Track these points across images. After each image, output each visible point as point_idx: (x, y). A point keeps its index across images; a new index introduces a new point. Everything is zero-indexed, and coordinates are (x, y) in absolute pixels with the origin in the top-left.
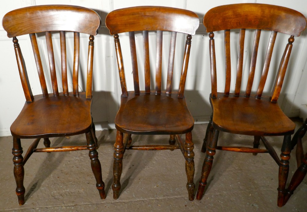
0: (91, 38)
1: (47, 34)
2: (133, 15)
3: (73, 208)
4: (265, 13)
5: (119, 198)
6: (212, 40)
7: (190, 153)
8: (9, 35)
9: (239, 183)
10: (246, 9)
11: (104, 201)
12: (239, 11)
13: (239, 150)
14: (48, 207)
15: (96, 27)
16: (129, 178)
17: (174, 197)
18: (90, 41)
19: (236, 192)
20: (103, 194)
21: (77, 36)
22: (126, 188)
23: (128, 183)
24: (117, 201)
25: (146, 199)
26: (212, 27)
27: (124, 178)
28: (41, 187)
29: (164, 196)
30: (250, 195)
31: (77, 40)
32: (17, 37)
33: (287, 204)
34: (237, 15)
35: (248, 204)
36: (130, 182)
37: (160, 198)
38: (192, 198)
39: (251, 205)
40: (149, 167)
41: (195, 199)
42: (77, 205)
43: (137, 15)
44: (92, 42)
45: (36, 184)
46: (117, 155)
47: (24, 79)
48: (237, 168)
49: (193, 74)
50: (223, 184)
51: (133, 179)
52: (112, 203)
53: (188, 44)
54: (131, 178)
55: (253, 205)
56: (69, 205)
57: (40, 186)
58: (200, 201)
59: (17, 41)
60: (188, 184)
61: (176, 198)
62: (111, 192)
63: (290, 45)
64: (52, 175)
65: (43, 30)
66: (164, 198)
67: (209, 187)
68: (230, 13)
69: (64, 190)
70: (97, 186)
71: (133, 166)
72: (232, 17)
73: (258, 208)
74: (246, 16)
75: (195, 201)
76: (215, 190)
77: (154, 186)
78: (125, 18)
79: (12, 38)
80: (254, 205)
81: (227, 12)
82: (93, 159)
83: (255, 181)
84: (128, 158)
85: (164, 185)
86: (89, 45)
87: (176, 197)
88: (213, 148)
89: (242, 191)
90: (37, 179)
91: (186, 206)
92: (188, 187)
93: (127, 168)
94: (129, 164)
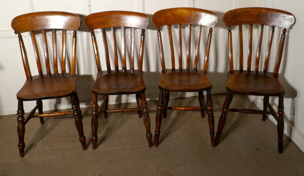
0: (74, 33)
1: (43, 31)
2: (104, 17)
3: (62, 157)
4: (193, 14)
5: (97, 149)
6: (159, 32)
7: (145, 109)
8: (16, 33)
9: (188, 135)
10: (180, 11)
11: (85, 152)
12: (175, 12)
13: (184, 108)
14: (42, 157)
15: (78, 25)
16: (106, 136)
18: (74, 35)
19: (184, 140)
20: (85, 147)
21: (64, 32)
23: (104, 139)
24: (96, 150)
25: (117, 148)
26: (159, 24)
28: (37, 146)
30: (194, 141)
31: (64, 35)
32: (22, 34)
33: (219, 145)
34: (175, 15)
35: (191, 146)
36: (106, 138)
37: (128, 147)
38: (151, 145)
39: (194, 147)
40: (121, 129)
41: (153, 146)
42: (64, 155)
43: (107, 17)
44: (75, 36)
45: (33, 144)
46: (94, 113)
47: (25, 63)
48: (188, 126)
49: (155, 60)
50: (175, 136)
51: (109, 137)
52: (91, 152)
53: (143, 35)
54: (107, 136)
56: (59, 155)
57: (35, 146)
58: (157, 147)
59: (21, 36)
60: (147, 134)
61: (140, 146)
62: (91, 145)
63: (210, 34)
64: (45, 138)
65: (40, 29)
66: (131, 147)
67: (165, 139)
68: (169, 14)
69: (55, 146)
70: (80, 139)
71: (109, 129)
72: (171, 16)
73: (198, 148)
74: (180, 15)
75: (154, 147)
76: (169, 140)
77: (124, 140)
78: (98, 19)
79: (18, 35)
81: (167, 13)
82: (76, 117)
83: (199, 133)
84: (105, 124)
85: (132, 139)
86: (73, 38)
88: (161, 104)
89: (189, 140)
90: (34, 141)
91: (146, 150)
92: (147, 136)
93: (104, 130)
94: (106, 128)
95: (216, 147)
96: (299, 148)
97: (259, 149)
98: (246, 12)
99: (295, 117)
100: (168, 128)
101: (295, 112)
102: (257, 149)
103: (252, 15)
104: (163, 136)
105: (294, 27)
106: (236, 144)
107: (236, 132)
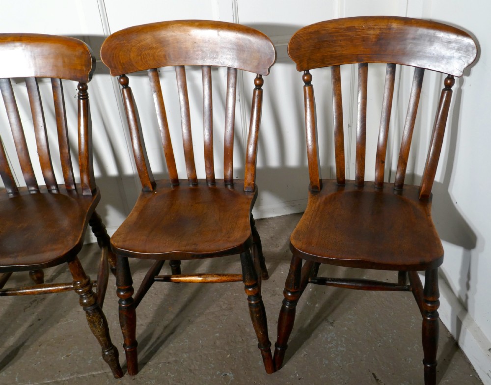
7: (86, 298)
9: (218, 335)
16: (23, 344)
17: (90, 373)
19: (206, 352)
22: (7, 366)
25: (36, 384)
26: (120, 67)
27: (12, 346)
29: (72, 374)
30: (229, 356)
34: (163, 43)
35: (218, 373)
36: (20, 352)
37: (64, 379)
38: (119, 373)
39: (222, 375)
40: (67, 320)
41: (125, 375)
48: (224, 307)
50: (187, 341)
51: (29, 346)
53: (82, 99)
54: (26, 344)
55: (226, 375)
58: (133, 377)
60: (103, 352)
61: (94, 376)
66: (71, 377)
67: (161, 348)
68: (149, 39)
71: (39, 320)
72: (154, 46)
73: (233, 378)
76: (170, 353)
77: (62, 356)
80: (228, 374)
81: (142, 37)
83: (246, 329)
84: (34, 307)
85: (81, 352)
87: (94, 373)
89: (217, 350)
93: (26, 325)
94: (34, 317)
95: (276, 373)
96: (477, 374)
97: (379, 377)
98: (349, 29)
99: (470, 293)
100: (177, 316)
101: (472, 283)
102: (375, 377)
103: (365, 39)
104: (158, 338)
105: (474, 70)
106: (327, 362)
107: (332, 324)
